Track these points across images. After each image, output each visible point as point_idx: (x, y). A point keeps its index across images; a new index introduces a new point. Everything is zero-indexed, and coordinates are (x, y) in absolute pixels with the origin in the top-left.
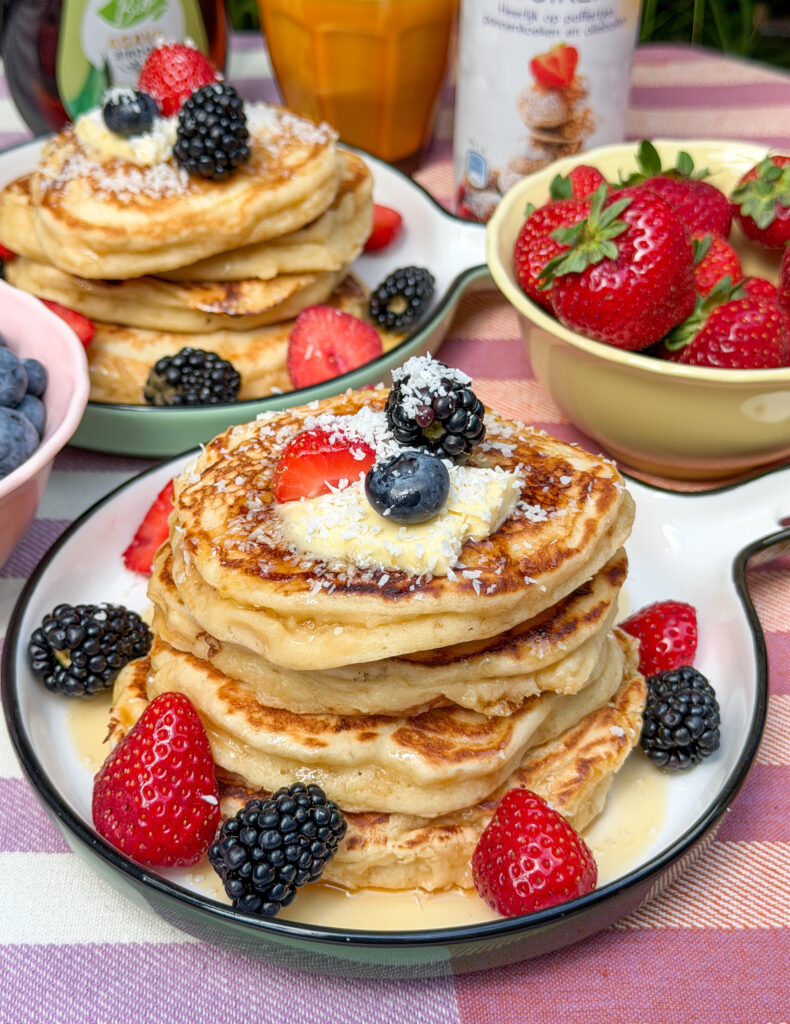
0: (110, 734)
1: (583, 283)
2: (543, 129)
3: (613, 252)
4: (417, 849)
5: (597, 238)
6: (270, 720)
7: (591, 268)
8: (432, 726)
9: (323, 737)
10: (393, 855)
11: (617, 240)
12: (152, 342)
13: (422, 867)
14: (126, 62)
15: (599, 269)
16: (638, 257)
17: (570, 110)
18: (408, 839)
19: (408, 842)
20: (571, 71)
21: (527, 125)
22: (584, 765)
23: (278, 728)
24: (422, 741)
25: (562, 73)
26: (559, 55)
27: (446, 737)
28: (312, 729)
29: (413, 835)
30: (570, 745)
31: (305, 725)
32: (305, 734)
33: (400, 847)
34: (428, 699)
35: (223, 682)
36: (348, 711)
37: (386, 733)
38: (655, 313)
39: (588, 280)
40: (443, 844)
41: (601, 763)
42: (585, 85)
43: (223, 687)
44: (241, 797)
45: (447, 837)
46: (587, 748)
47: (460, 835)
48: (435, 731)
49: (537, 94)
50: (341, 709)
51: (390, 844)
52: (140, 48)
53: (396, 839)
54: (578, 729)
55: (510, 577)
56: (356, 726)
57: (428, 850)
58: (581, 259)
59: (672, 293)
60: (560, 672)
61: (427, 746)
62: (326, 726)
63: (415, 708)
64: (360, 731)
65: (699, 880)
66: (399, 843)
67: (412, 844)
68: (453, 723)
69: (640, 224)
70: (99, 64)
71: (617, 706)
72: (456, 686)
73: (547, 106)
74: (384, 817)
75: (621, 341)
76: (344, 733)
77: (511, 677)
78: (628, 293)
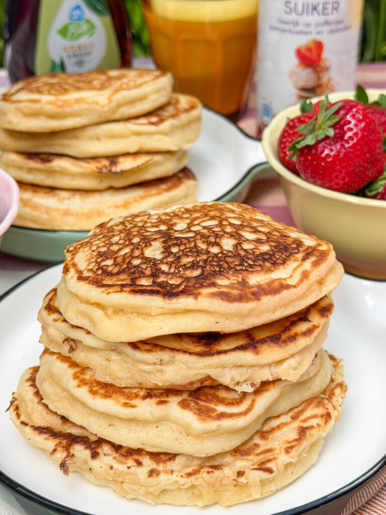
0: (10, 406)
1: (314, 151)
2: (304, 89)
3: (331, 133)
4: (193, 478)
5: (322, 127)
6: (102, 391)
7: (318, 142)
8: (204, 398)
9: (135, 402)
10: (177, 482)
11: (334, 127)
12: (69, 198)
13: (196, 492)
14: (73, 60)
15: (323, 144)
16: (346, 137)
17: (319, 78)
18: (187, 472)
19: (187, 474)
20: (319, 55)
21: (294, 87)
22: (303, 431)
23: (107, 396)
24: (196, 407)
25: (314, 56)
26: (312, 46)
27: (212, 406)
28: (128, 397)
29: (190, 470)
30: (294, 418)
31: (124, 395)
32: (123, 400)
33: (182, 476)
34: (200, 377)
35: (77, 370)
36: (150, 385)
37: (174, 401)
38: (357, 170)
39: (317, 150)
40: (209, 476)
41: (314, 430)
42: (328, 64)
43: (77, 372)
44: (84, 444)
45: (212, 472)
46: (305, 421)
47: (220, 471)
48: (206, 401)
49: (300, 69)
50: (146, 383)
51: (175, 474)
52: (80, 52)
53: (179, 472)
54: (300, 408)
55: (245, 293)
56: (155, 396)
57: (200, 479)
58: (313, 138)
59: (368, 158)
60: (285, 365)
61: (199, 410)
62: (137, 396)
63: (192, 383)
64: (158, 400)
66: (182, 474)
67: (189, 475)
68: (217, 397)
69: (349, 117)
70: (57, 61)
71: (327, 397)
72: (217, 369)
73: (306, 76)
74: (172, 456)
75: (337, 187)
76: (148, 400)
77: (252, 366)
78: (340, 157)
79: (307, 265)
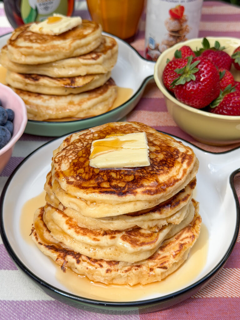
0: (32, 233)
1: (184, 88)
2: (173, 31)
3: (194, 78)
4: (128, 273)
5: (189, 73)
6: (82, 231)
7: (187, 83)
8: (133, 234)
9: (99, 237)
10: (120, 275)
11: (195, 74)
12: (48, 100)
13: (129, 278)
14: (42, 7)
15: (190, 83)
16: (202, 80)
17: (181, 26)
18: (125, 270)
19: (125, 271)
20: (182, 14)
21: (168, 30)
22: (181, 245)
23: (84, 234)
24: (130, 239)
25: (179, 14)
26: (178, 9)
27: (137, 238)
28: (95, 235)
29: (126, 268)
30: (177, 239)
31: (93, 234)
32: (93, 237)
33: (123, 272)
34: (132, 226)
35: (68, 218)
36: (106, 229)
37: (119, 236)
38: (207, 97)
39: (186, 87)
40: (136, 271)
41: (187, 245)
42: (186, 18)
43: (67, 220)
44: (72, 255)
45: (137, 269)
46: (182, 240)
47: (141, 268)
48: (134, 236)
49: (171, 21)
50: (104, 229)
51: (119, 271)
52: (47, 2)
53: (121, 269)
54: (179, 233)
55: (159, 189)
56: (109, 234)
57: (131, 273)
58: (184, 80)
59: (212, 91)
60: (174, 217)
61: (131, 241)
62: (99, 234)
63: (128, 229)
64: (110, 236)
65: (217, 281)
66: (122, 271)
67: (126, 271)
68: (140, 233)
69: (203, 69)
70: (34, 7)
71: (192, 225)
72: (141, 222)
73: (174, 24)
74: (117, 262)
75: (196, 106)
76: (105, 236)
77: (159, 220)
78: (198, 91)
79: (185, 165)
